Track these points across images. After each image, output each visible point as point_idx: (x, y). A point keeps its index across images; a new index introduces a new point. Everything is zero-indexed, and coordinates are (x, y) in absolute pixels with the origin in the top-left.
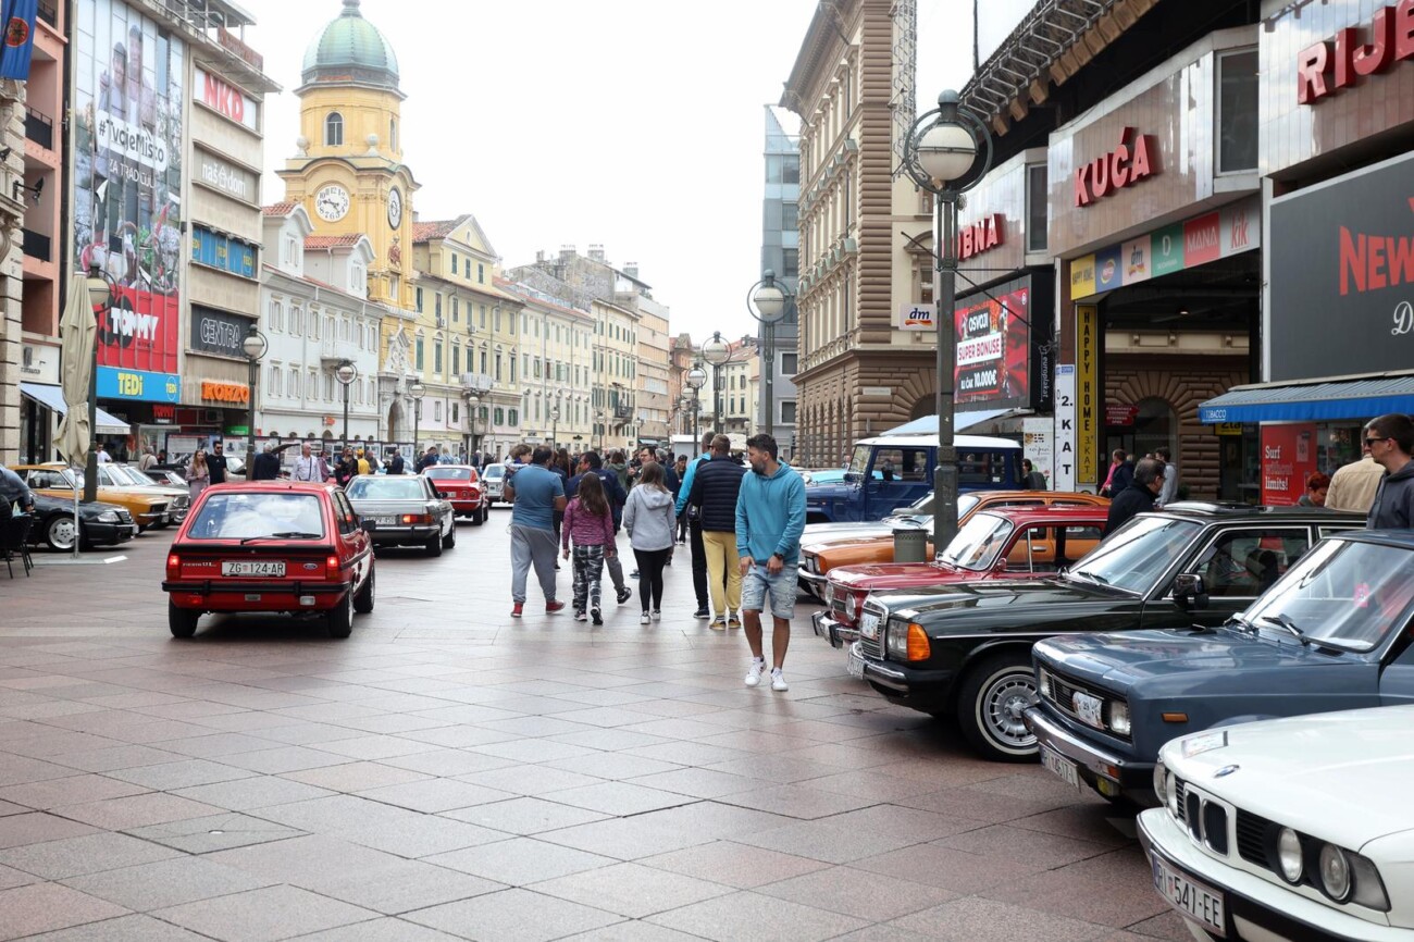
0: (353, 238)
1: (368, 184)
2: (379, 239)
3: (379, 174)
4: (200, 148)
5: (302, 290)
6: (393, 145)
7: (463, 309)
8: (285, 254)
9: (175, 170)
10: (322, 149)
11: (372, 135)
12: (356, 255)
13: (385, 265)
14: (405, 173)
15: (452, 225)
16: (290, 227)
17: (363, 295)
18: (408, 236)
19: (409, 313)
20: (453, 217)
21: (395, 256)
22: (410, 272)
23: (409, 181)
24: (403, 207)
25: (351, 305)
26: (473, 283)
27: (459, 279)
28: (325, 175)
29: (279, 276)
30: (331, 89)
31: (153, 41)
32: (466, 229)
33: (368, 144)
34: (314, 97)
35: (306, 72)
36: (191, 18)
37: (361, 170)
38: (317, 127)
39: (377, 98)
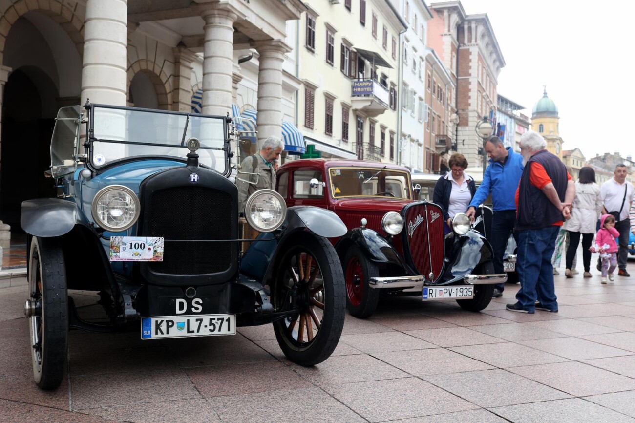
1: (551, 142)
3: (553, 140)
6: (558, 132)
11: (552, 129)
14: (561, 139)
15: (573, 151)
18: (561, 155)
20: (573, 149)
23: (561, 141)
24: (560, 148)
30: (540, 117)
31: (509, 120)
32: (577, 152)
33: (551, 132)
34: (536, 120)
35: (534, 114)
36: (514, 112)
37: (549, 139)
38: (537, 127)
39: (552, 120)
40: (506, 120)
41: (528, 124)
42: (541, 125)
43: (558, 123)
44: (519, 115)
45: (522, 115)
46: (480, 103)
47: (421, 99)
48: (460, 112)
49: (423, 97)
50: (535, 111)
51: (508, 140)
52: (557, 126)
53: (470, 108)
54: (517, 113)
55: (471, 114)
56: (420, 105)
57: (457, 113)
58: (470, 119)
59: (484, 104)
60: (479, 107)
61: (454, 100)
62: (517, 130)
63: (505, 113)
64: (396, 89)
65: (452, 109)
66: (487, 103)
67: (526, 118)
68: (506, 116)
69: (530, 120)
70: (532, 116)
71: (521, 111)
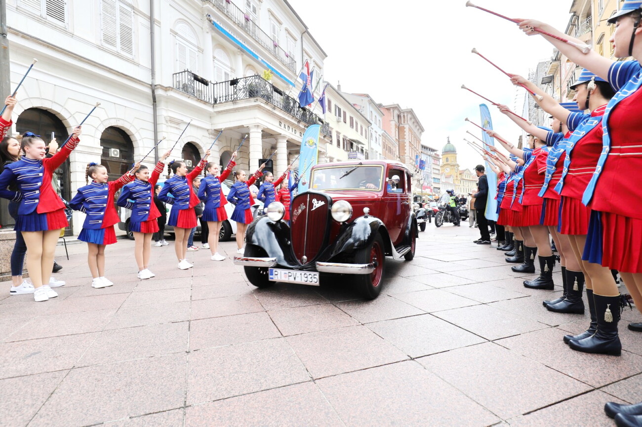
1: (453, 167)
3: (454, 165)
4: (433, 168)
5: (445, 183)
6: (456, 161)
7: (467, 183)
8: (443, 180)
10: (445, 163)
11: (453, 160)
12: (452, 178)
13: (455, 178)
14: (458, 165)
15: (465, 170)
17: (452, 183)
18: (458, 173)
19: (459, 184)
20: (465, 169)
21: (457, 177)
22: (459, 178)
23: (458, 166)
24: (458, 169)
26: (469, 179)
27: (466, 178)
28: (446, 166)
29: (443, 182)
30: (447, 154)
31: (429, 157)
32: (467, 171)
34: (444, 156)
35: (443, 153)
36: (432, 153)
37: (451, 165)
38: (445, 160)
39: (453, 155)
40: (427, 158)
41: (440, 159)
42: (447, 158)
43: (456, 157)
44: (434, 154)
45: (435, 154)
46: (411, 152)
47: (380, 154)
48: (401, 157)
49: (381, 153)
50: (444, 151)
51: (428, 167)
53: (406, 155)
54: (433, 153)
55: (406, 158)
56: (380, 157)
57: (399, 158)
58: (406, 160)
59: (413, 152)
60: (411, 154)
61: (397, 152)
62: (433, 162)
63: (427, 154)
64: (368, 152)
65: (397, 156)
66: (415, 151)
67: (438, 155)
68: (427, 156)
69: (441, 157)
70: (442, 154)
71: (435, 152)
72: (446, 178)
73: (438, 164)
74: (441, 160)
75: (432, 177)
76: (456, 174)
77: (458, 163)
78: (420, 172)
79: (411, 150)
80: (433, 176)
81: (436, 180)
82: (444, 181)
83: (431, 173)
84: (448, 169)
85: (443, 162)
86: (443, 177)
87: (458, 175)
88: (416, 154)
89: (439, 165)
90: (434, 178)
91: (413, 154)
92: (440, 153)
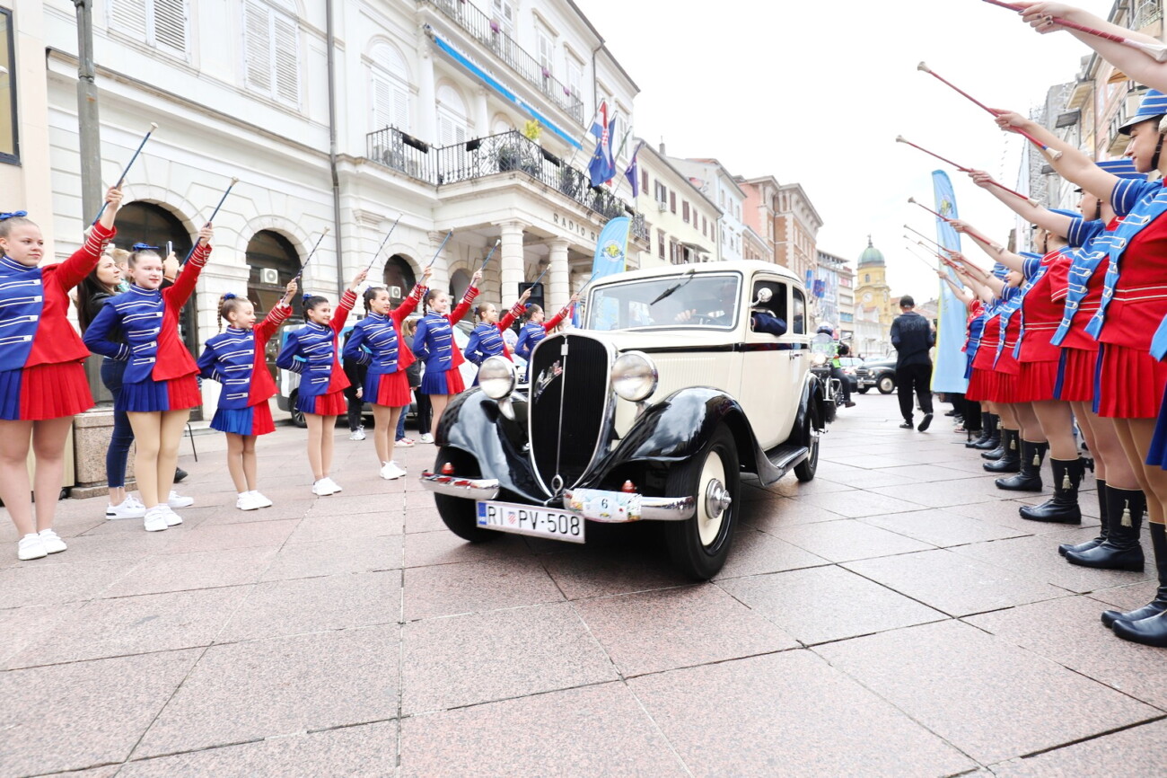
0: (874, 308)
1: (878, 292)
2: (881, 306)
3: (880, 289)
4: (841, 295)
5: (863, 323)
6: (885, 281)
8: (860, 316)
9: (836, 301)
10: (864, 284)
11: (878, 279)
12: (876, 311)
13: (883, 312)
14: (887, 287)
16: (860, 308)
17: (877, 322)
18: (889, 303)
21: (886, 309)
22: (891, 313)
23: (888, 289)
24: (888, 296)
25: (875, 325)
28: (865, 291)
29: (859, 321)
30: (866, 268)
31: (831, 274)
33: (877, 281)
34: (861, 271)
35: (859, 265)
36: (837, 266)
37: (876, 289)
38: (862, 278)
39: (879, 269)
40: (828, 275)
41: (853, 276)
42: (867, 275)
43: (884, 272)
44: (842, 268)
45: (845, 268)
46: (797, 264)
50: (861, 261)
51: (831, 293)
52: (884, 275)
54: (840, 267)
59: (802, 265)
62: (840, 283)
63: (827, 268)
66: (805, 263)
67: (850, 270)
68: (828, 271)
69: (855, 272)
70: (857, 267)
71: (845, 264)
72: (865, 312)
73: (850, 286)
74: (855, 279)
75: (839, 311)
76: (884, 305)
77: (888, 284)
78: (814, 301)
79: (797, 260)
80: (840, 309)
81: (846, 316)
82: (861, 319)
83: (835, 304)
84: (870, 296)
85: (859, 283)
86: (860, 309)
87: (889, 308)
88: (807, 269)
89: (851, 289)
90: (842, 313)
91: (802, 268)
92: (853, 265)
